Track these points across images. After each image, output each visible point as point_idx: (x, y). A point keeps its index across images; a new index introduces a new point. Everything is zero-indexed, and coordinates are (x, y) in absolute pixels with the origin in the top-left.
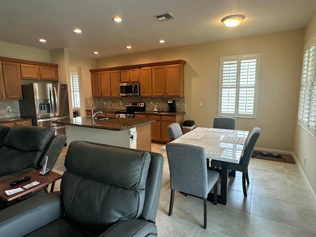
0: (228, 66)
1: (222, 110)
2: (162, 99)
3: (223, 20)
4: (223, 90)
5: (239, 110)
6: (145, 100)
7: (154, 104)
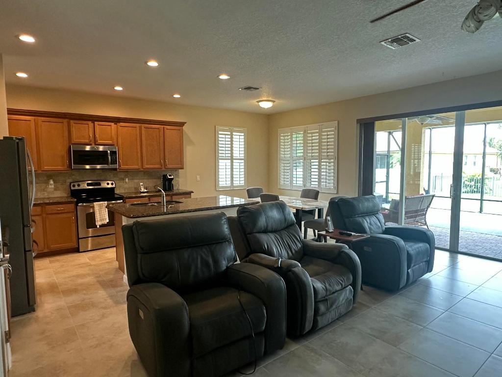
0: (224, 136)
1: (220, 183)
2: (144, 174)
3: (258, 102)
4: (220, 161)
5: (234, 182)
6: (112, 176)
7: (130, 181)
